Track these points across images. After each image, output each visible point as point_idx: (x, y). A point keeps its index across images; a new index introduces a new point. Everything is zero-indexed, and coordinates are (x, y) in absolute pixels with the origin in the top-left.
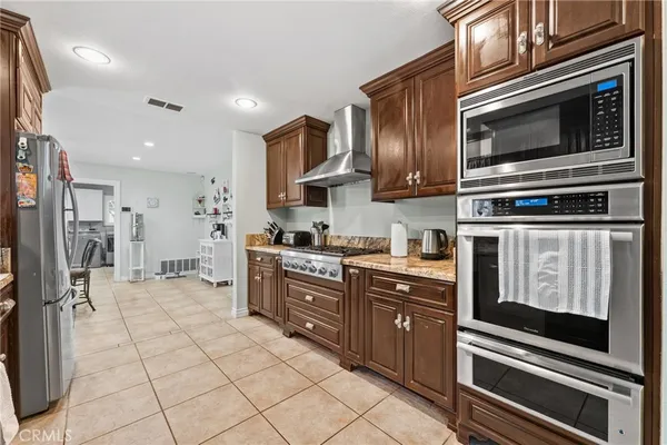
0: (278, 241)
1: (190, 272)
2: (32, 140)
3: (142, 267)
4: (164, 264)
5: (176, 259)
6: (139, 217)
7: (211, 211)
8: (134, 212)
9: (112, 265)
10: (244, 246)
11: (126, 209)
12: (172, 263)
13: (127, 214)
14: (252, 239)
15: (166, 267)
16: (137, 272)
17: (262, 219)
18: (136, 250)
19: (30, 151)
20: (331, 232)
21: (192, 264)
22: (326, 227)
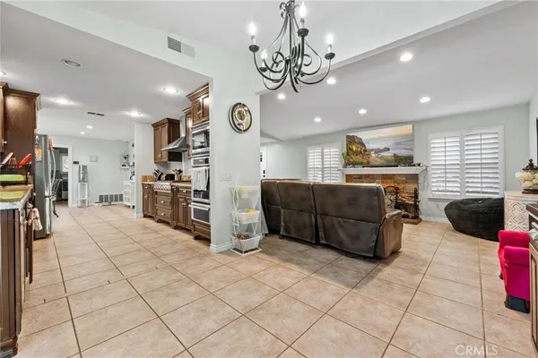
0: (159, 179)
1: (119, 202)
2: (40, 136)
3: (86, 198)
4: (101, 197)
5: (109, 194)
6: (85, 167)
7: (131, 164)
8: (81, 164)
9: (67, 200)
10: (140, 182)
11: (75, 163)
12: (107, 196)
13: (77, 166)
14: (145, 178)
15: (102, 199)
16: (83, 201)
17: (151, 168)
18: (83, 188)
19: (40, 141)
20: (184, 174)
21: (119, 198)
22: (180, 171)
